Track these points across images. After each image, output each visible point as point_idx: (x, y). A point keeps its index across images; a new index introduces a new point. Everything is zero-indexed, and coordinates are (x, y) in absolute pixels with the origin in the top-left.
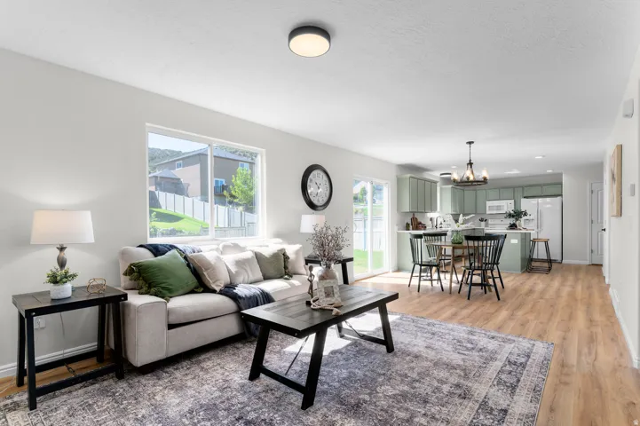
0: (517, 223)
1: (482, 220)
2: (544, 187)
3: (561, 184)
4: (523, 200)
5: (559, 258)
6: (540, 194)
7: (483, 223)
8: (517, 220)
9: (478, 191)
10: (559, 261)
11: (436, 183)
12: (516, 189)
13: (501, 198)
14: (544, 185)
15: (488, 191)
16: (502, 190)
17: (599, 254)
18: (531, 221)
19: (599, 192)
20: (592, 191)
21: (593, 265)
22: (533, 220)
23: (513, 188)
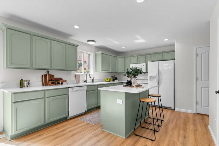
0: (133, 80)
1: (129, 77)
3: (174, 51)
4: (150, 63)
5: (173, 107)
6: (161, 59)
9: (126, 58)
10: (173, 109)
11: (76, 46)
12: (147, 56)
13: (139, 62)
14: (164, 53)
15: (132, 58)
16: (139, 57)
17: (203, 105)
18: (154, 78)
19: (203, 55)
20: (197, 54)
21: (197, 114)
22: (155, 77)
23: (145, 55)
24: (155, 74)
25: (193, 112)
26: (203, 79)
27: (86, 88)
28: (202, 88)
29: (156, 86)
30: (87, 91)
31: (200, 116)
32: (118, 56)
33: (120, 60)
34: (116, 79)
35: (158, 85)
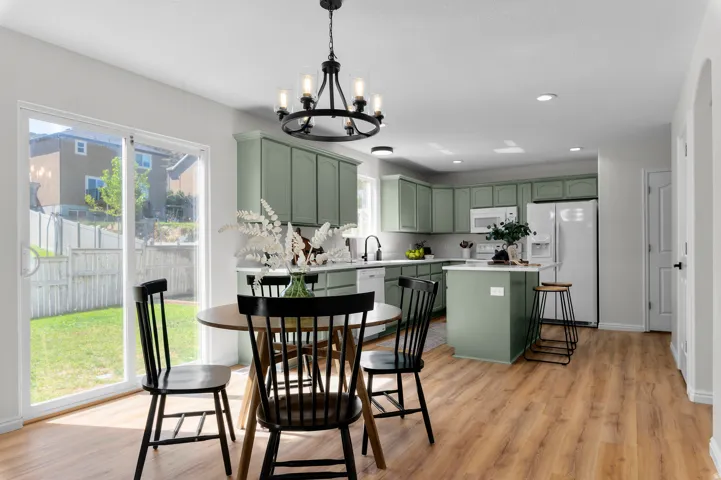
0: (510, 250)
1: (464, 245)
2: (568, 183)
3: (595, 177)
4: (531, 208)
5: (592, 319)
6: (560, 196)
7: (466, 251)
8: (510, 243)
9: (457, 191)
10: (593, 324)
11: (354, 164)
12: (520, 187)
13: (496, 204)
14: (568, 180)
15: (474, 190)
16: (497, 188)
17: (663, 311)
18: (544, 247)
19: (662, 191)
20: (649, 188)
21: (652, 332)
22: (547, 244)
23: (516, 184)
24: (546, 237)
25: (642, 328)
26: (662, 249)
27: (383, 271)
28: (660, 269)
29: (550, 267)
30: (386, 281)
31: (657, 336)
32: (434, 186)
33: (440, 197)
34: (428, 251)
35: (553, 263)
